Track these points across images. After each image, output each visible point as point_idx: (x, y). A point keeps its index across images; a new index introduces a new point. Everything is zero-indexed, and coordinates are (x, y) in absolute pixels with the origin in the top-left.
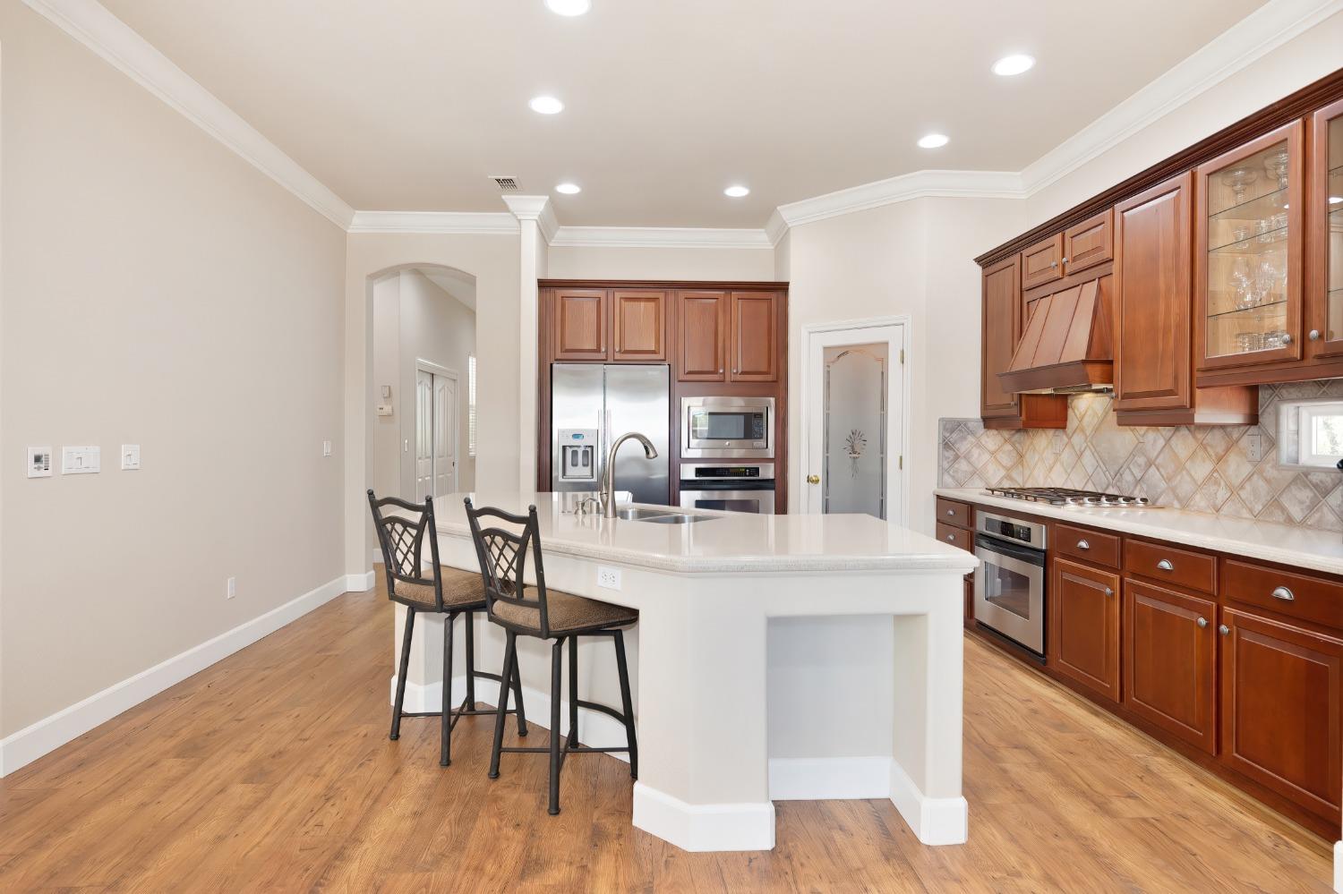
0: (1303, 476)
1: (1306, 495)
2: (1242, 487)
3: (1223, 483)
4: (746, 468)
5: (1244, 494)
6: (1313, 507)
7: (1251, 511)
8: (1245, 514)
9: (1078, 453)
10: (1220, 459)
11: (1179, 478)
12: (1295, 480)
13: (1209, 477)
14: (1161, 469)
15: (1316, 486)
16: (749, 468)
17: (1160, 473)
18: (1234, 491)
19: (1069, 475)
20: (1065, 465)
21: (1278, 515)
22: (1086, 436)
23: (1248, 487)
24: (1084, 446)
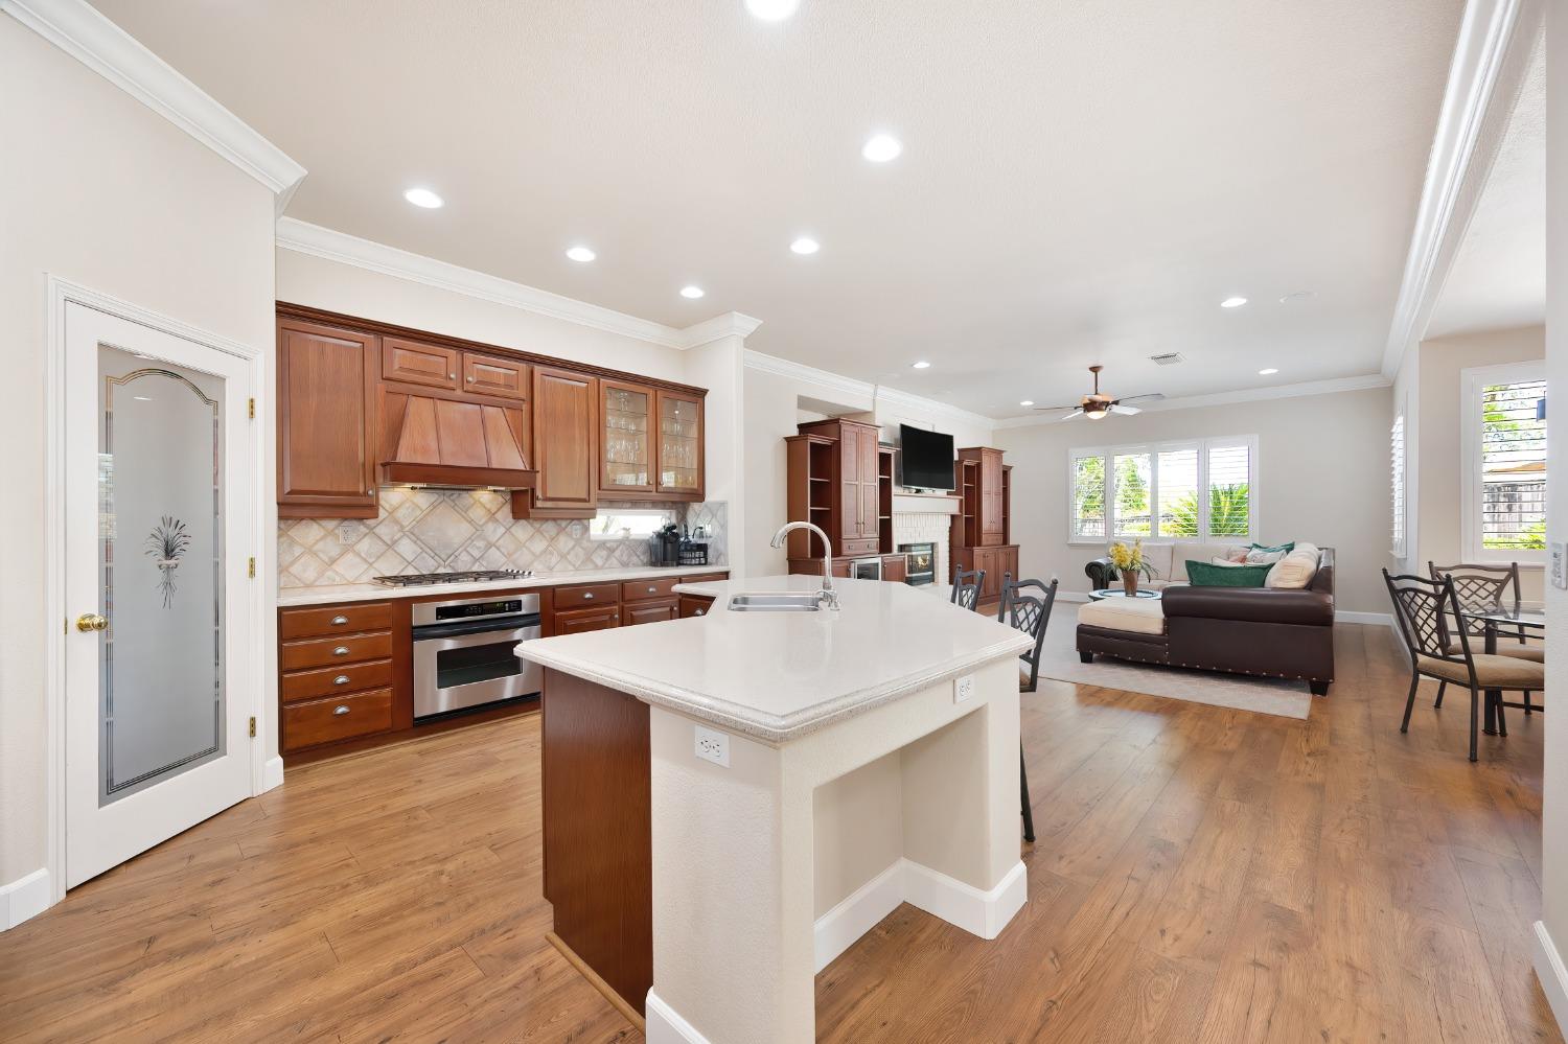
0: (602, 544)
1: (604, 553)
2: (568, 553)
3: (555, 553)
5: (569, 557)
6: (608, 558)
7: (574, 566)
8: (571, 568)
9: (389, 542)
10: (552, 539)
12: (599, 547)
13: (544, 551)
15: (609, 548)
17: (501, 552)
18: (563, 556)
19: (371, 564)
20: (363, 555)
21: (591, 566)
22: (402, 527)
23: (572, 553)
24: (399, 535)
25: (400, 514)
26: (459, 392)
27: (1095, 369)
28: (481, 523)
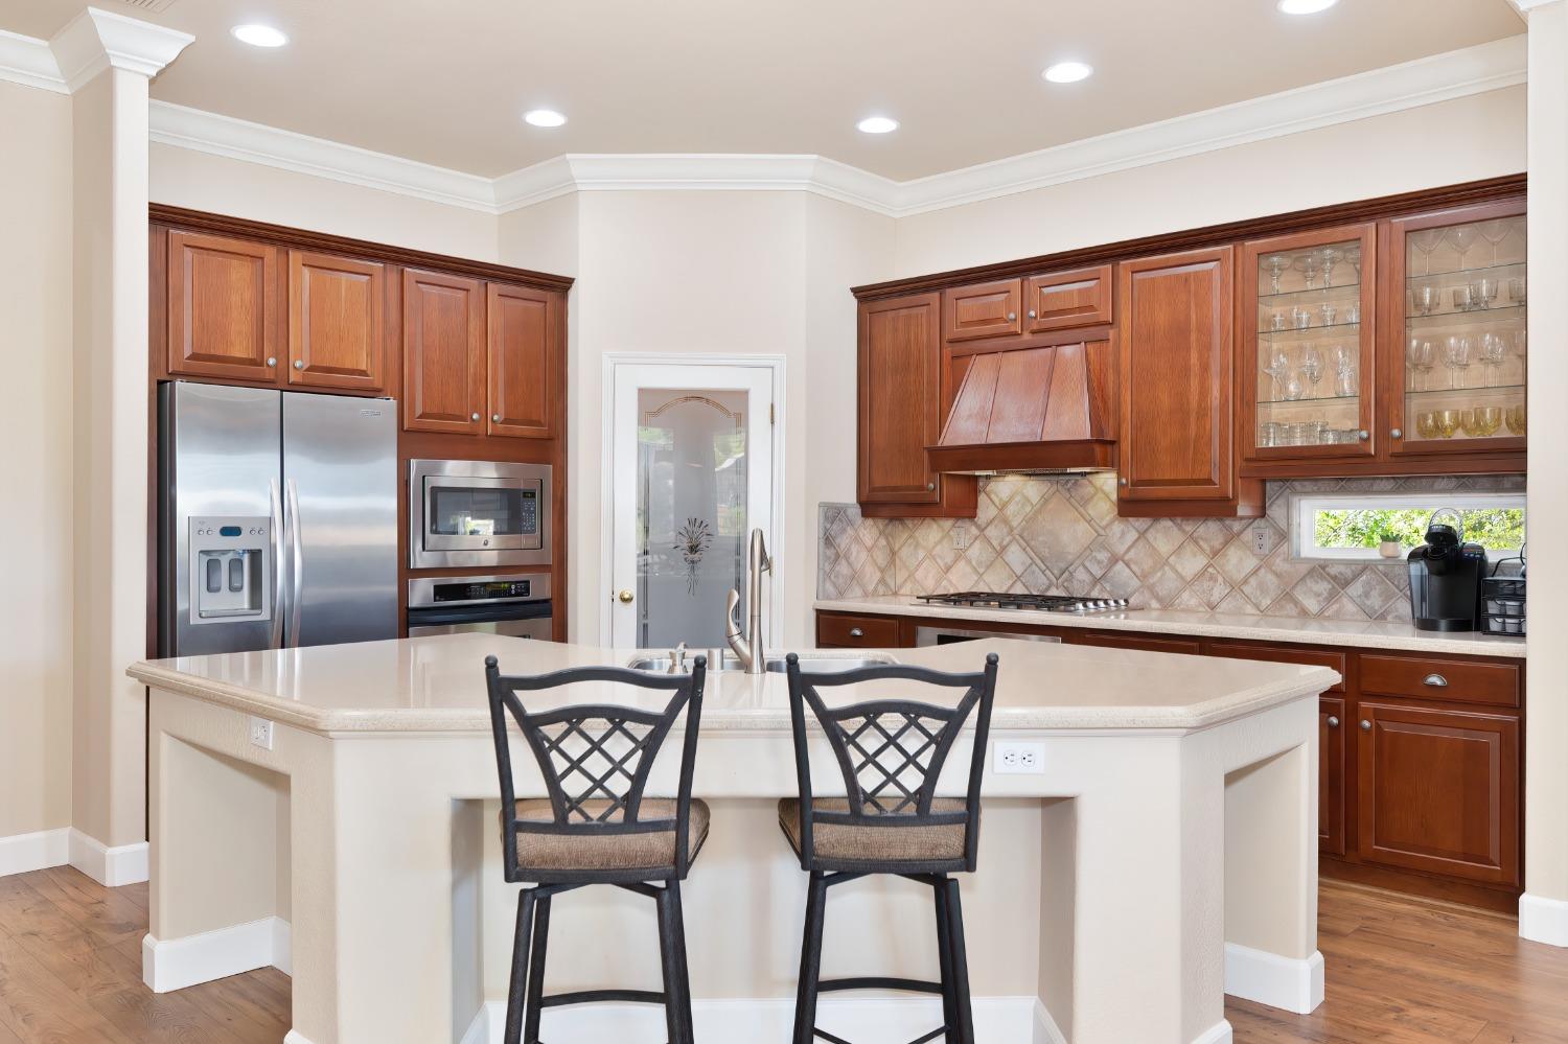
0: (1320, 569)
1: (1323, 587)
2: (1245, 581)
3: (1220, 579)
4: (512, 583)
5: (1247, 589)
6: (1332, 597)
7: (1257, 606)
8: (1249, 609)
9: (998, 548)
10: (1215, 553)
11: (1159, 574)
12: (1311, 573)
13: (1203, 573)
14: (1132, 566)
15: (1334, 578)
16: (516, 583)
17: (1131, 570)
18: (1235, 587)
19: (981, 575)
20: (974, 563)
21: (1290, 609)
22: (1011, 530)
23: (1253, 581)
24: (1008, 539)
25: (1011, 510)
26: (1027, 336)
28: (1104, 523)
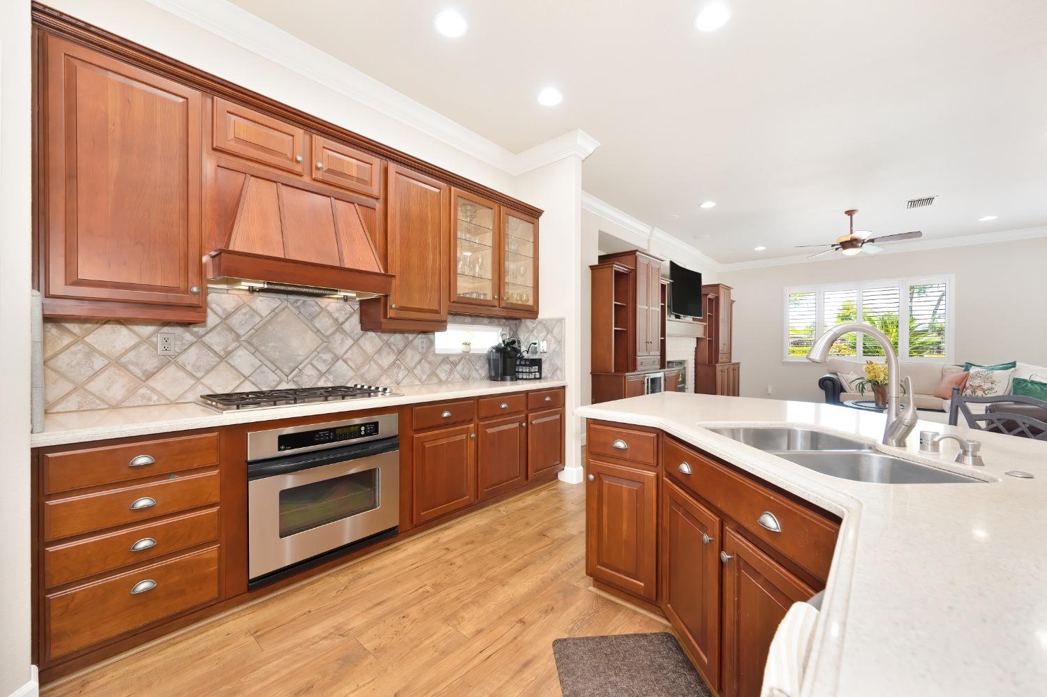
0: (446, 359)
1: (447, 367)
2: (415, 367)
3: (403, 367)
5: (415, 371)
6: (451, 372)
7: (420, 380)
8: (417, 382)
9: (222, 354)
10: (400, 352)
12: (443, 361)
13: (392, 365)
15: (452, 363)
18: (410, 371)
19: (198, 379)
20: (189, 368)
21: (435, 380)
22: (238, 336)
23: (419, 367)
24: (234, 345)
25: (235, 320)
26: (306, 179)
27: (850, 213)
28: (328, 333)
